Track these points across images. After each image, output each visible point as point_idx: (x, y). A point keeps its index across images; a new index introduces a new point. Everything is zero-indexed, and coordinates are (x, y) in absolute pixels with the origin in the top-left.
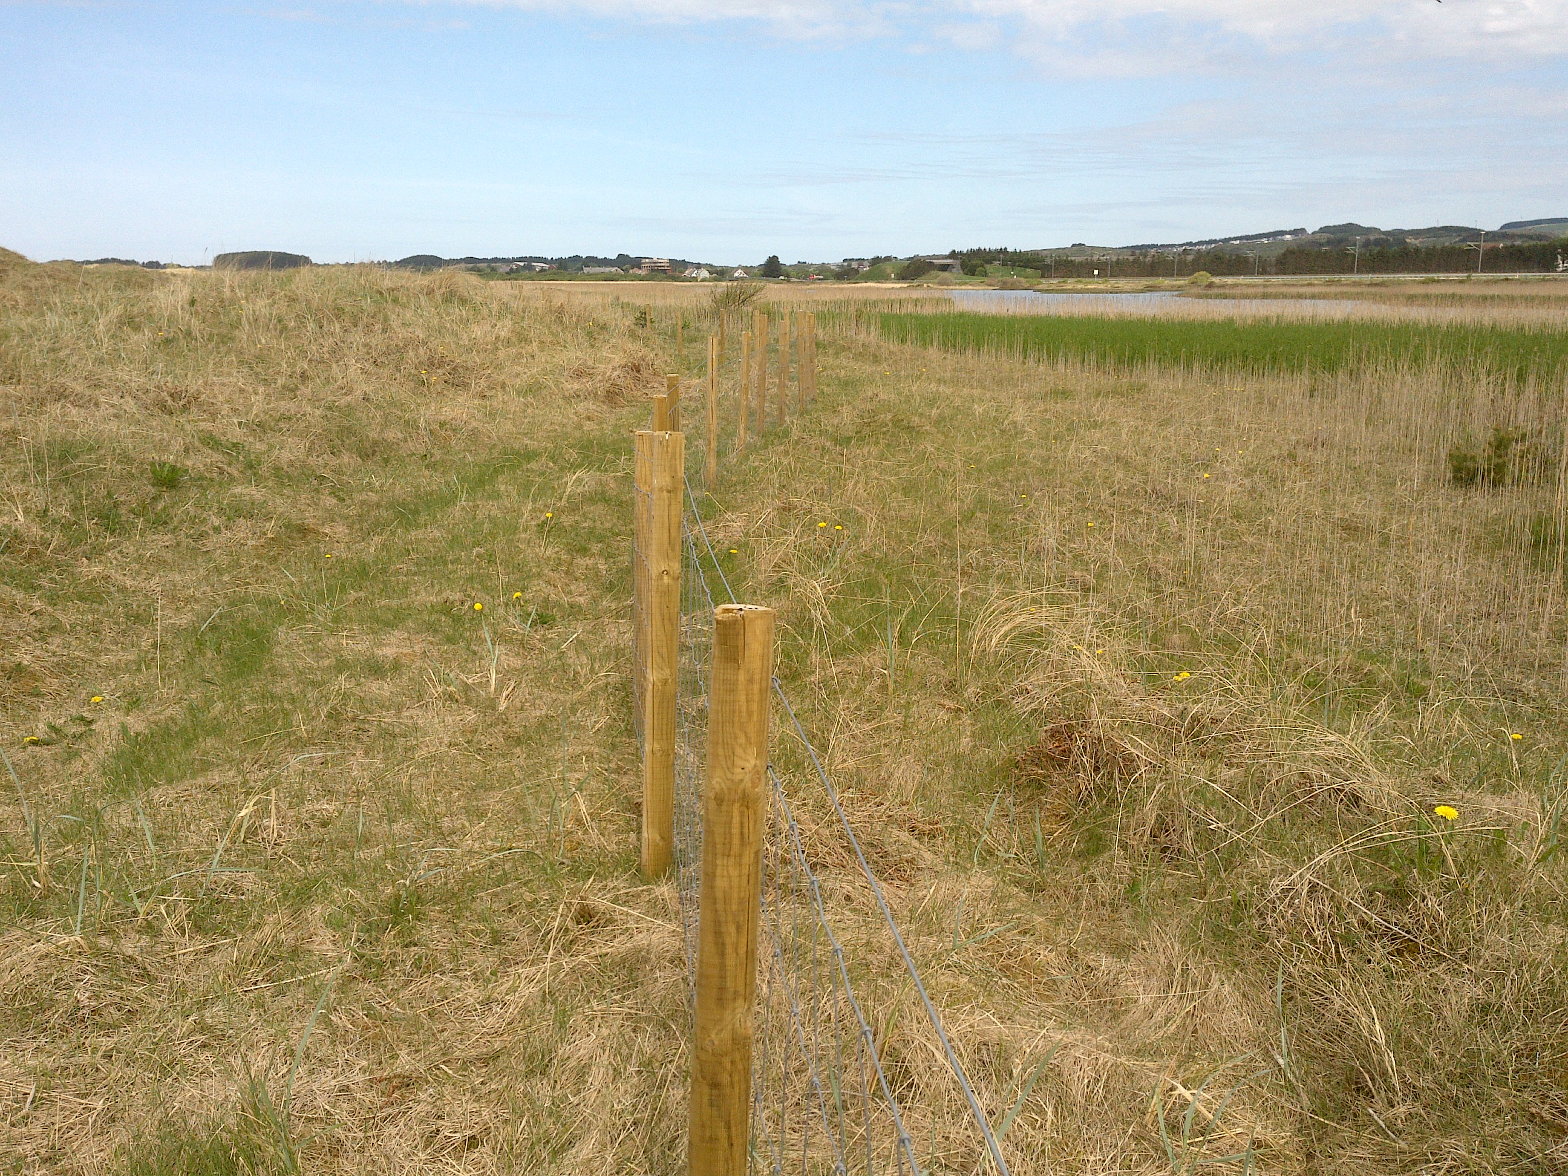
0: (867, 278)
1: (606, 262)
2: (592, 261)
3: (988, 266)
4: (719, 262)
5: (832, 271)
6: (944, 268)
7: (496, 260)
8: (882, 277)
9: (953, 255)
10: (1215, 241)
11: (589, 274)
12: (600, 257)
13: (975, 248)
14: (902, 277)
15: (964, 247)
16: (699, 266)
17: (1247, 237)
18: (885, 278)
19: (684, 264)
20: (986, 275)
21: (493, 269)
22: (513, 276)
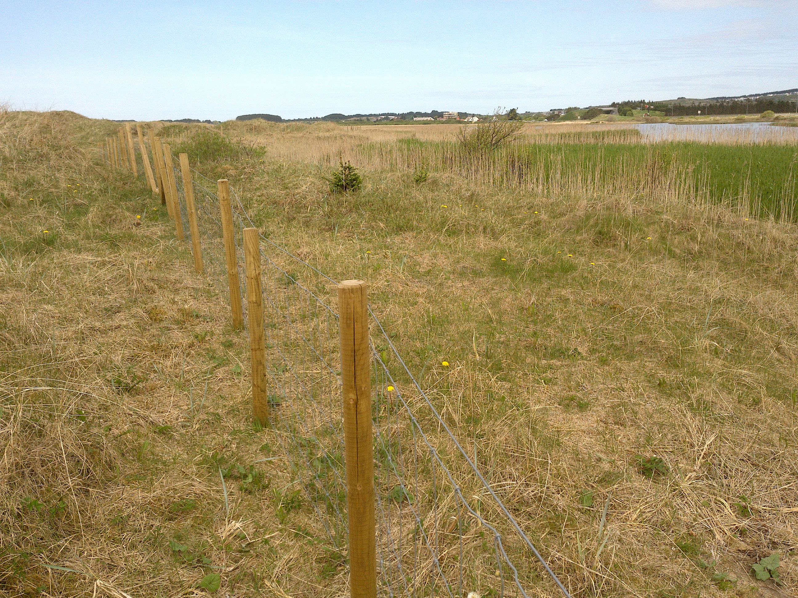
0: (565, 119)
1: (426, 115)
2: (419, 114)
3: (634, 111)
4: (483, 113)
5: (544, 116)
6: (608, 112)
7: (371, 115)
9: (614, 105)
10: (759, 95)
11: (416, 121)
12: (423, 112)
13: (626, 101)
14: (584, 118)
15: (620, 100)
16: (473, 115)
17: (777, 93)
18: (575, 119)
19: (465, 115)
20: (632, 115)
21: (368, 120)
22: (377, 123)
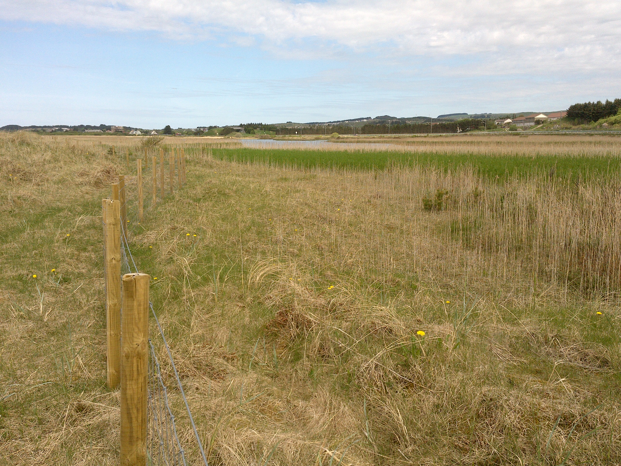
0: (207, 134)
1: (95, 128)
2: (88, 127)
3: (255, 130)
4: (145, 128)
5: (193, 132)
6: (238, 131)
7: (45, 127)
8: (214, 134)
9: (241, 125)
10: (339, 121)
11: (87, 133)
12: (93, 125)
13: (250, 123)
14: (221, 134)
15: (245, 122)
16: (136, 129)
17: (351, 120)
18: (215, 135)
19: (130, 129)
20: (254, 134)
21: (44, 131)
22: (53, 133)
